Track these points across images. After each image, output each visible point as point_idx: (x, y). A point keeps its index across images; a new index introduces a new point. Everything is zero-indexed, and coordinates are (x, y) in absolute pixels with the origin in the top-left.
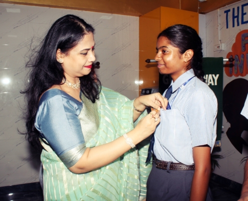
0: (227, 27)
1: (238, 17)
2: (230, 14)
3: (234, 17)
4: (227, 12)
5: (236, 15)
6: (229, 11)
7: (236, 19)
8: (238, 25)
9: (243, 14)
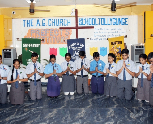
0: (24, 26)
1: (29, 23)
2: (26, 22)
3: (27, 23)
4: (24, 20)
5: (28, 22)
6: (25, 20)
7: (28, 24)
8: (29, 26)
9: (31, 23)
